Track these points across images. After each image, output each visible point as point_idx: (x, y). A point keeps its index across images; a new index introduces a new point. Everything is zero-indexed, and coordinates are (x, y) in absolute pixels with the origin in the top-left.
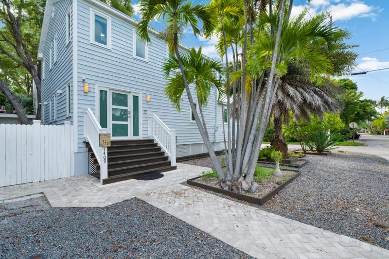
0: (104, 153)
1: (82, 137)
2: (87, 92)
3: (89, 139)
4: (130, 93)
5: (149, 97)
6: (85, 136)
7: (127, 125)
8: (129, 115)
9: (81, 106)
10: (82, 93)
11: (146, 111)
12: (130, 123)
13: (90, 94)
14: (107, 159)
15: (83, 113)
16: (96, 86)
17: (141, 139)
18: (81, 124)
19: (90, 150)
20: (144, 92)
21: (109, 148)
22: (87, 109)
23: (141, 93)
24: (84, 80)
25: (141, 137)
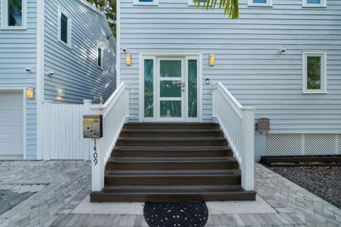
0: (95, 149)
2: (129, 64)
4: (184, 57)
5: (213, 58)
7: (180, 102)
8: (182, 88)
11: (207, 80)
12: (184, 99)
13: (133, 66)
14: (98, 158)
16: (141, 54)
17: (201, 121)
20: (207, 52)
23: (201, 54)
25: (200, 118)
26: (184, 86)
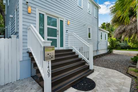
0: (48, 67)
1: (26, 48)
2: (30, 13)
3: (31, 50)
4: (58, 18)
5: (69, 22)
6: (28, 47)
7: (56, 40)
8: (57, 33)
9: (25, 23)
10: (26, 13)
11: (67, 31)
12: (58, 38)
13: (32, 15)
14: (50, 73)
15: (27, 29)
16: (37, 10)
17: (65, 49)
18: (25, 38)
19: (33, 59)
20: (67, 18)
21: (52, 62)
22: (30, 26)
23: (65, 19)
24: (27, 3)
25: (64, 48)
26: (58, 32)
